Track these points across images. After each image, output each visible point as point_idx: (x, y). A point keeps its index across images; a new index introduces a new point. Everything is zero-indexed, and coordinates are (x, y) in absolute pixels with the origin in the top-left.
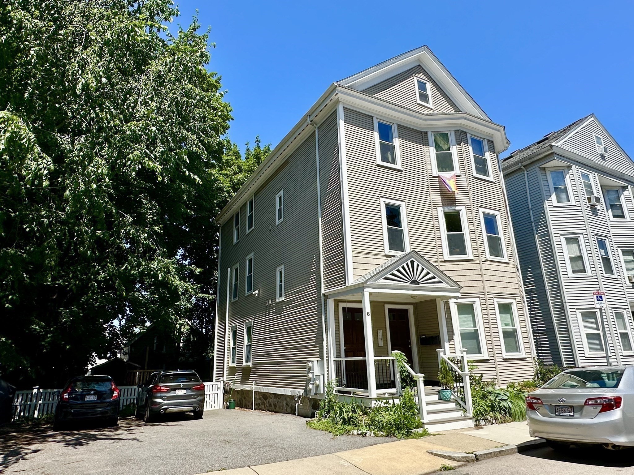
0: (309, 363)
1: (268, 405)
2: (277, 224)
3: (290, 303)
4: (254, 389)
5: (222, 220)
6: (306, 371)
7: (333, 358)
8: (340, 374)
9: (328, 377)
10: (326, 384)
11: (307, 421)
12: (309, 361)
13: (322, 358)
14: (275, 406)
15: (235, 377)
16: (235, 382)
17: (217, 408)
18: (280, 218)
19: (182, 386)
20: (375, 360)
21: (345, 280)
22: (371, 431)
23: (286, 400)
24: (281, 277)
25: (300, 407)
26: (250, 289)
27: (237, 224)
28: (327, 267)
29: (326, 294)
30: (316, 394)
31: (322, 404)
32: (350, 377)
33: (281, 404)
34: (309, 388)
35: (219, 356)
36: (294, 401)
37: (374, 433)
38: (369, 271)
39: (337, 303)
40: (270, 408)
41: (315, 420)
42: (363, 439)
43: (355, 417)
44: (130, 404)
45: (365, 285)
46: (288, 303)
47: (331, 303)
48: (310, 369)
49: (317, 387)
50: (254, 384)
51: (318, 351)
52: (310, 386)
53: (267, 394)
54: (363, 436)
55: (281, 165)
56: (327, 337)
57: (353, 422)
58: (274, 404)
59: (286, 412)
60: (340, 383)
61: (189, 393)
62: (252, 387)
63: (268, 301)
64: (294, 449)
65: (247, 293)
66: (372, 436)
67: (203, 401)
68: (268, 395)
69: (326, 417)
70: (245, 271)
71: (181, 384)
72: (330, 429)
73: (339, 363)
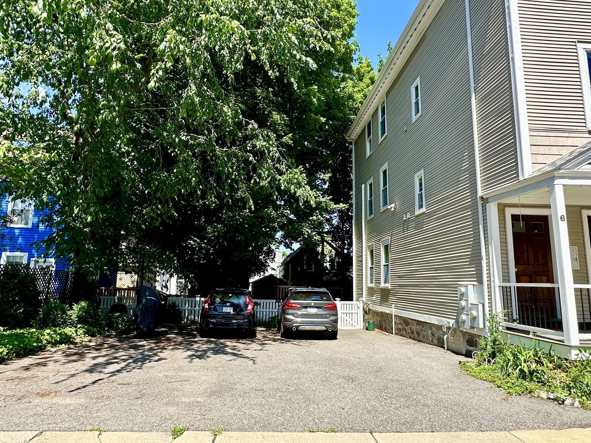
0: (461, 288)
1: (410, 332)
2: (414, 121)
3: (433, 214)
4: (393, 312)
5: (354, 135)
6: (457, 297)
7: (497, 282)
8: (509, 305)
9: (491, 307)
10: (488, 316)
11: (460, 362)
12: (461, 285)
13: (481, 282)
14: (418, 334)
15: (374, 298)
16: (374, 302)
17: (357, 327)
18: (417, 111)
19: (313, 304)
20: (575, 289)
21: (517, 172)
22: (574, 398)
23: (431, 329)
24: (421, 184)
25: (449, 340)
26: (385, 204)
27: (369, 135)
28: (485, 159)
29: (484, 197)
30: (472, 328)
31: (482, 343)
32: (527, 311)
33: (425, 333)
34: (462, 320)
35: (358, 275)
36: (441, 332)
37: (580, 402)
38: (560, 157)
39: (502, 208)
40: (412, 336)
41: (472, 362)
42: (559, 409)
43: (543, 371)
44: (275, 316)
45: (556, 174)
46: (431, 214)
47: (493, 209)
48: (462, 295)
49: (474, 319)
50: (393, 306)
51: (474, 273)
52: (464, 317)
53: (408, 320)
54: (560, 404)
55: (417, 46)
56: (488, 255)
57: (537, 378)
58: (416, 332)
59: (431, 343)
60: (510, 317)
61: (321, 312)
62: (392, 310)
63: (406, 215)
64: (442, 411)
65: (382, 209)
66: (575, 405)
67: (336, 321)
68: (410, 321)
69: (489, 361)
70: (379, 185)
71: (313, 303)
72: (498, 382)
73: (508, 290)
